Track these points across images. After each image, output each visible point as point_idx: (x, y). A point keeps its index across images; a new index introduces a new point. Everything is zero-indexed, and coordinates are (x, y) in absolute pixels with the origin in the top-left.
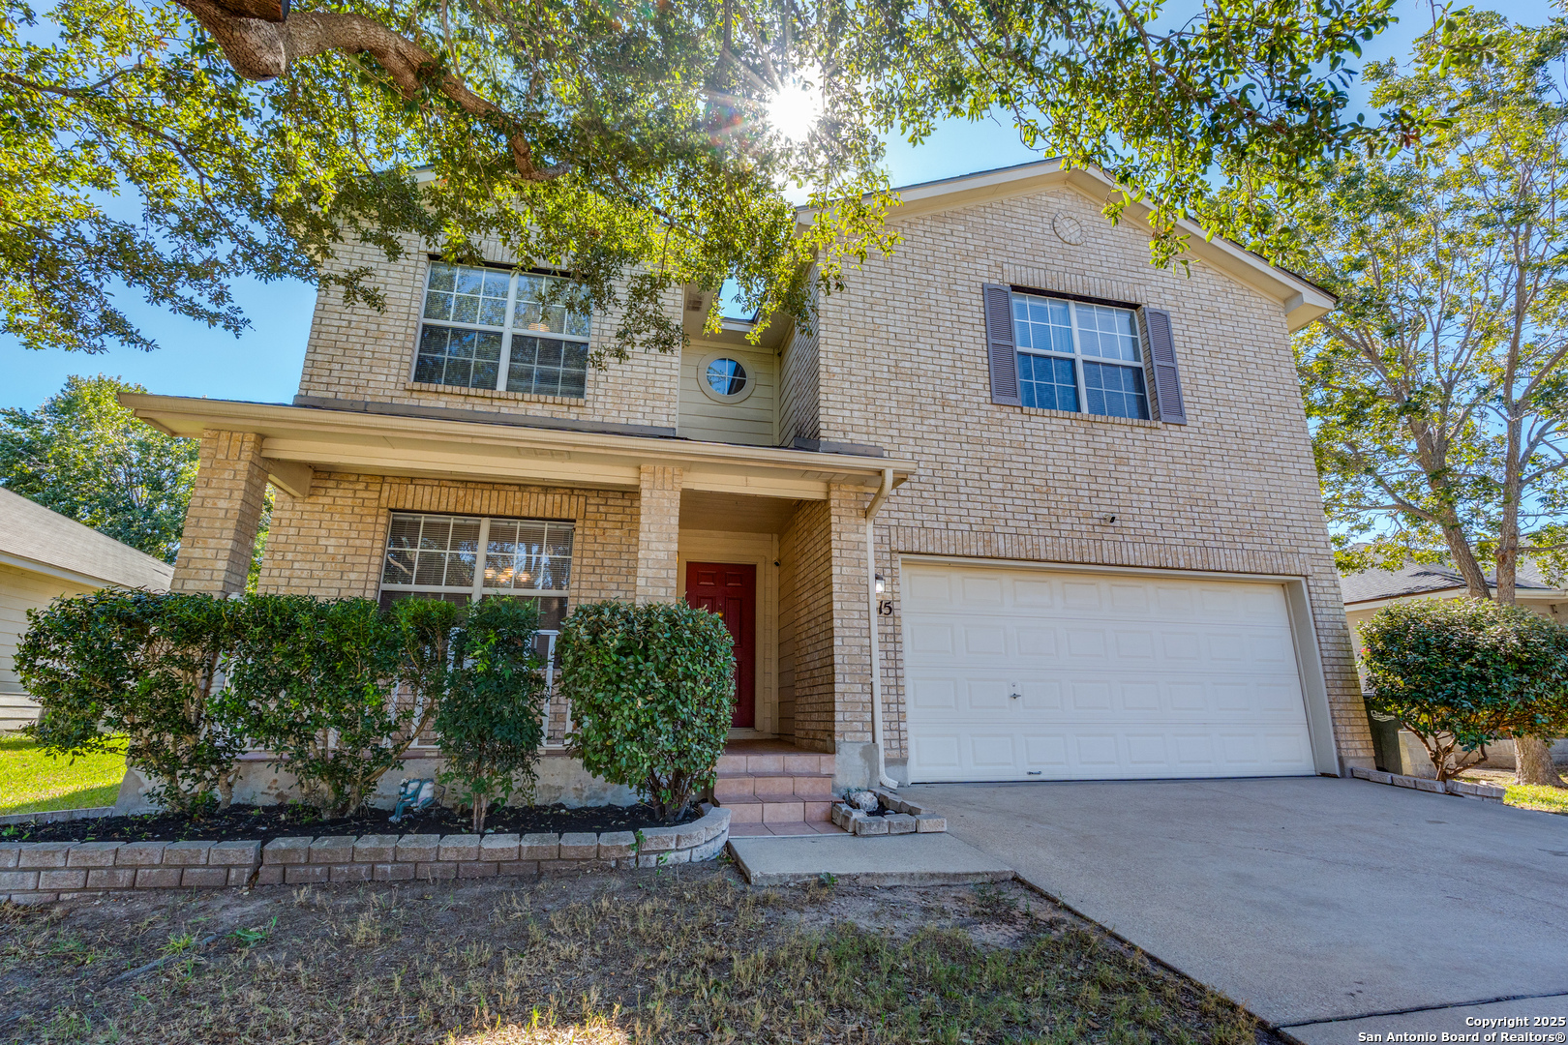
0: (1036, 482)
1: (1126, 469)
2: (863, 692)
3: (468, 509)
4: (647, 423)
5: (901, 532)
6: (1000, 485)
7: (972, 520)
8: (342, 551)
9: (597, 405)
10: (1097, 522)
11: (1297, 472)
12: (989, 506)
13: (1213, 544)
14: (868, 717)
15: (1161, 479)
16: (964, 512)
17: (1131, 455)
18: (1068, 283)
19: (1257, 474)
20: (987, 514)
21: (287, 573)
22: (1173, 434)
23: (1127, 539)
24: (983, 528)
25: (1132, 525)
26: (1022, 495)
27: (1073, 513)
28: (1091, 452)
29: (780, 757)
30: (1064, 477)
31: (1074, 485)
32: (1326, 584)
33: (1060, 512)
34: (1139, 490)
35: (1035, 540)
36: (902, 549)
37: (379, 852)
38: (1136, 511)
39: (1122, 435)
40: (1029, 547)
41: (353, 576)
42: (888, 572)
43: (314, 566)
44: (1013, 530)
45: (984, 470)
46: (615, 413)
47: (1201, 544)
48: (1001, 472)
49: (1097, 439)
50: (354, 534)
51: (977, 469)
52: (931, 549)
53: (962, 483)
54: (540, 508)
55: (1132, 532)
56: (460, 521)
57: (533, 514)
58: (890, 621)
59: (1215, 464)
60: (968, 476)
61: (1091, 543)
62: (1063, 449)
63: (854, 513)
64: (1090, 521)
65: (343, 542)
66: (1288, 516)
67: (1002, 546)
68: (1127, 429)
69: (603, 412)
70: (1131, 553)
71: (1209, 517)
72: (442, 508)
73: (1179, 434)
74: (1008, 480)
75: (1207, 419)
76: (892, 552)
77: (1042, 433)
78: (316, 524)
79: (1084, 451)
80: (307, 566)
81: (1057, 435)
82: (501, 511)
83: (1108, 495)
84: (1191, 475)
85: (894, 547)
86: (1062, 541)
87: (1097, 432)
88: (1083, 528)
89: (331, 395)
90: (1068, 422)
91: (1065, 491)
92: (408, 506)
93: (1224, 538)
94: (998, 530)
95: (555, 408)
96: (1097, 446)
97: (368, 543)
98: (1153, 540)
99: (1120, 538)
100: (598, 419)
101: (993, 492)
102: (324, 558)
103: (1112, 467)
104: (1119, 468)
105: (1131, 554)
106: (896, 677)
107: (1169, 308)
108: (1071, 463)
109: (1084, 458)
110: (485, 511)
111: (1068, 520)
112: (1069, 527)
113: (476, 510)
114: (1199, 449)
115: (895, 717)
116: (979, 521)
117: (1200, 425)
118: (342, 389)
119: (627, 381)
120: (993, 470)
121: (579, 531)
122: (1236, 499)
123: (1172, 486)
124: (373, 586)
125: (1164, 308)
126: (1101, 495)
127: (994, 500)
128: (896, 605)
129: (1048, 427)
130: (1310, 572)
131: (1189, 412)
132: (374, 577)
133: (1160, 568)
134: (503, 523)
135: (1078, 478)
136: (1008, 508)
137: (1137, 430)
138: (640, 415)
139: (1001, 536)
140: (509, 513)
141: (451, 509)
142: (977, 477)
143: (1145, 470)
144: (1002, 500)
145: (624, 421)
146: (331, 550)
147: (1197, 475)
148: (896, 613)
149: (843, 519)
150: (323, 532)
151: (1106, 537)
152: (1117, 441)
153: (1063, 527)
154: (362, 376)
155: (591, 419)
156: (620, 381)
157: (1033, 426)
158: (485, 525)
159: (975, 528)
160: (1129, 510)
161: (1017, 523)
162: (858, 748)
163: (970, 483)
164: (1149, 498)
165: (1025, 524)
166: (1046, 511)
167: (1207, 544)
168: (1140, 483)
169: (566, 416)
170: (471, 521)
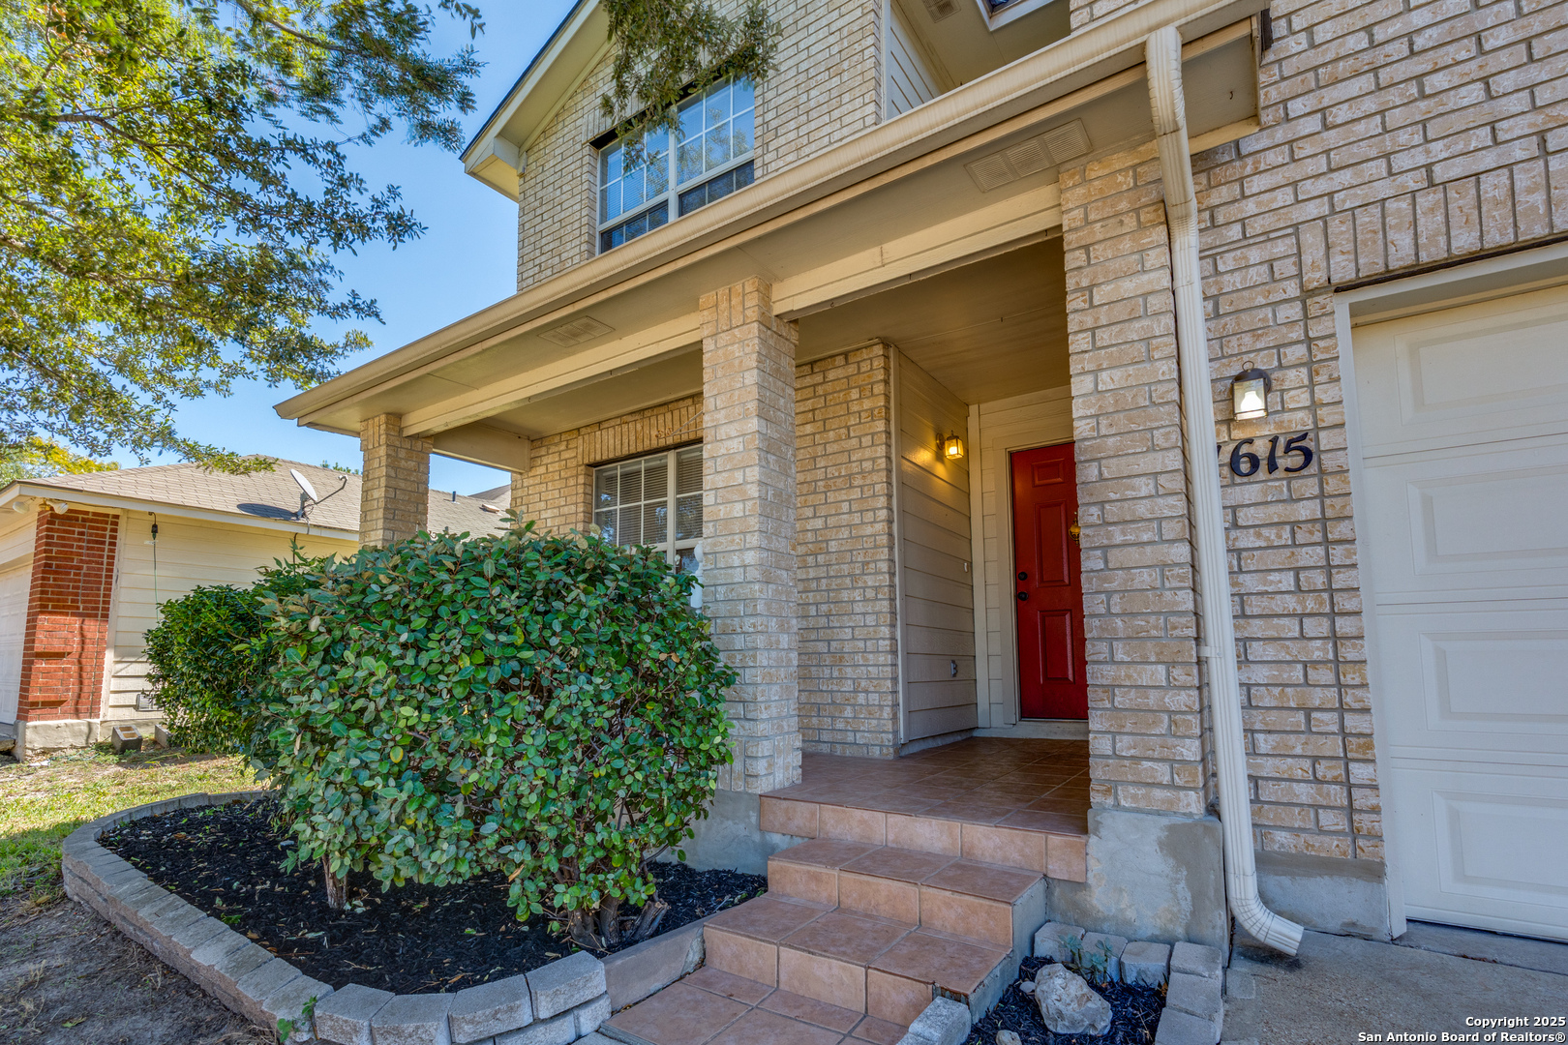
2: (1171, 686)
3: (647, 445)
8: (556, 521)
14: (1190, 750)
29: (956, 825)
42: (1299, 352)
50: (563, 502)
56: (652, 461)
58: (1308, 486)
63: (1130, 222)
76: (1307, 294)
82: (678, 439)
85: (1316, 278)
92: (598, 457)
97: (574, 509)
106: (1335, 638)
115: (1333, 746)
128: (1326, 440)
141: (633, 449)
146: (549, 523)
148: (1329, 462)
149: (1097, 251)
158: (671, 461)
162: (1154, 829)
170: (660, 458)
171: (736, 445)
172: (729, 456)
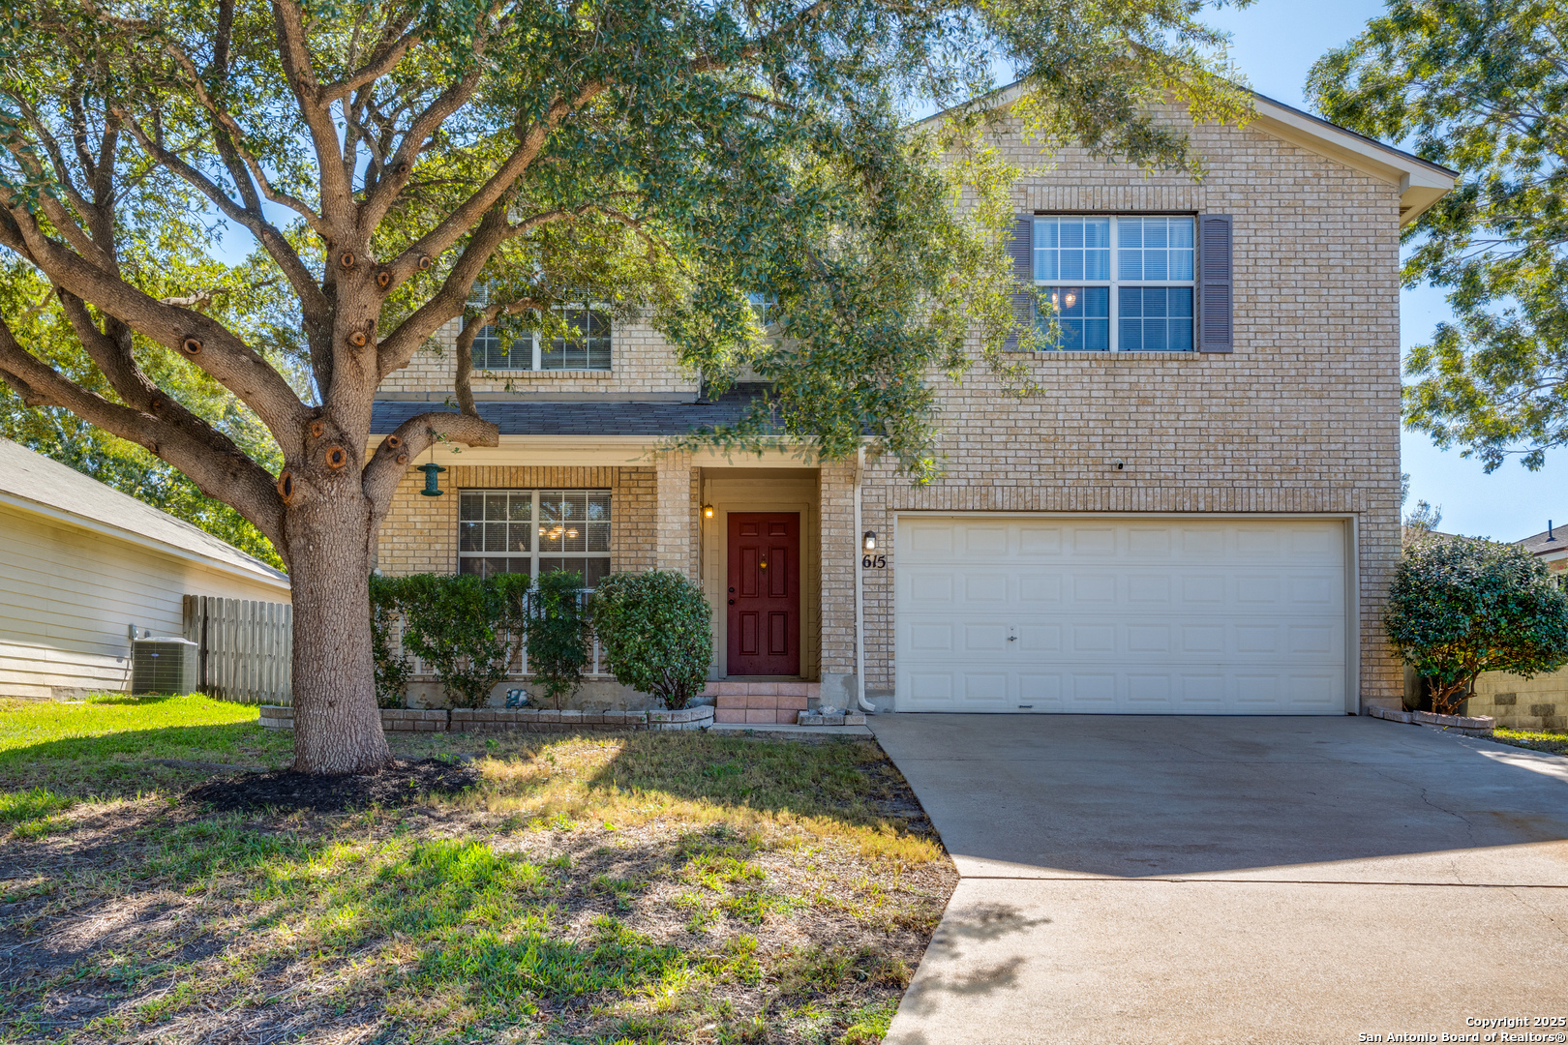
0: (1043, 431)
1: (1149, 409)
2: (847, 634)
3: (520, 484)
4: (670, 389)
5: (897, 490)
6: (1004, 438)
7: (970, 475)
8: (427, 526)
9: (623, 376)
10: (1107, 468)
11: (1372, 394)
12: (989, 460)
13: (1244, 484)
14: (851, 655)
15: (1191, 417)
16: (963, 468)
17: (1158, 394)
18: (1105, 198)
19: (1317, 402)
20: (987, 468)
21: (390, 546)
22: (1214, 365)
23: (1140, 484)
24: (982, 482)
25: (1148, 469)
26: (1027, 446)
27: (1082, 461)
28: (1110, 394)
29: (775, 685)
30: (1075, 424)
31: (1085, 431)
32: (1383, 520)
33: (1067, 461)
34: (1161, 431)
35: (1035, 491)
36: (897, 506)
37: (509, 716)
38: (1156, 454)
39: (1149, 372)
40: (1028, 498)
41: (438, 547)
42: (883, 528)
43: (409, 539)
44: (1014, 483)
45: (988, 423)
46: (639, 383)
47: (1229, 484)
48: (1004, 424)
49: (1118, 379)
50: (434, 512)
51: (979, 423)
52: (926, 506)
53: (963, 438)
54: (581, 479)
55: (1148, 476)
56: (515, 493)
57: (574, 485)
58: (883, 573)
59: (1263, 394)
60: (969, 430)
61: (1098, 490)
62: (1077, 393)
63: (843, 480)
64: (1100, 468)
65: (427, 518)
66: (1349, 447)
67: (999, 498)
68: (1157, 364)
69: (628, 382)
70: (1143, 498)
71: (1244, 454)
72: (500, 485)
73: (1222, 365)
74: (1012, 432)
75: (1262, 343)
76: (887, 510)
77: (1054, 379)
78: (404, 504)
79: (1102, 394)
80: (403, 540)
81: (1072, 379)
82: (548, 484)
83: (1124, 439)
84: (1230, 409)
85: (890, 505)
86: (1066, 490)
87: (1120, 372)
88: (1091, 475)
89: (399, 389)
90: (1086, 364)
91: (1074, 439)
92: (473, 485)
93: (1259, 477)
94: (997, 483)
95: (586, 382)
96: (1118, 386)
97: (446, 518)
98: (1171, 483)
99: (1133, 483)
100: (624, 389)
101: (994, 446)
102: (414, 532)
103: (1134, 409)
104: (1142, 409)
105: (1141, 499)
106: (887, 622)
107: (1235, 211)
108: (1085, 409)
109: (1102, 401)
110: (534, 485)
111: (1075, 469)
112: (1075, 476)
113: (527, 485)
114: (1244, 380)
115: (885, 656)
116: (978, 475)
117: (1251, 350)
118: (407, 382)
119: (649, 348)
120: (997, 423)
121: (615, 498)
122: (1283, 432)
123: (1203, 424)
124: (454, 554)
125: (1228, 211)
126: (1116, 440)
127: (996, 453)
128: (889, 559)
129: (1062, 372)
130: (1363, 507)
131: (1239, 336)
132: (453, 547)
133: (1175, 511)
134: (550, 493)
135: (1091, 424)
136: (1010, 460)
137: (1169, 365)
138: (663, 382)
139: (999, 490)
140: (554, 485)
141: (507, 485)
142: (979, 431)
143: (1173, 409)
144: (1003, 453)
145: (648, 389)
146: (419, 526)
147: (1237, 409)
148: (890, 566)
149: (832, 486)
150: (411, 511)
151: (1116, 483)
152: (1143, 379)
153: (1068, 476)
154: (421, 368)
155: (618, 390)
156: (642, 349)
157: (1045, 371)
158: (536, 495)
159: (972, 483)
160: (1148, 454)
161: (1018, 476)
162: (840, 678)
163: (971, 438)
164: (1173, 439)
165: (1027, 476)
166: (1051, 461)
167: (1236, 484)
168: (1164, 424)
169: (595, 389)
170: (523, 493)
171: (677, 527)
172: (674, 531)
